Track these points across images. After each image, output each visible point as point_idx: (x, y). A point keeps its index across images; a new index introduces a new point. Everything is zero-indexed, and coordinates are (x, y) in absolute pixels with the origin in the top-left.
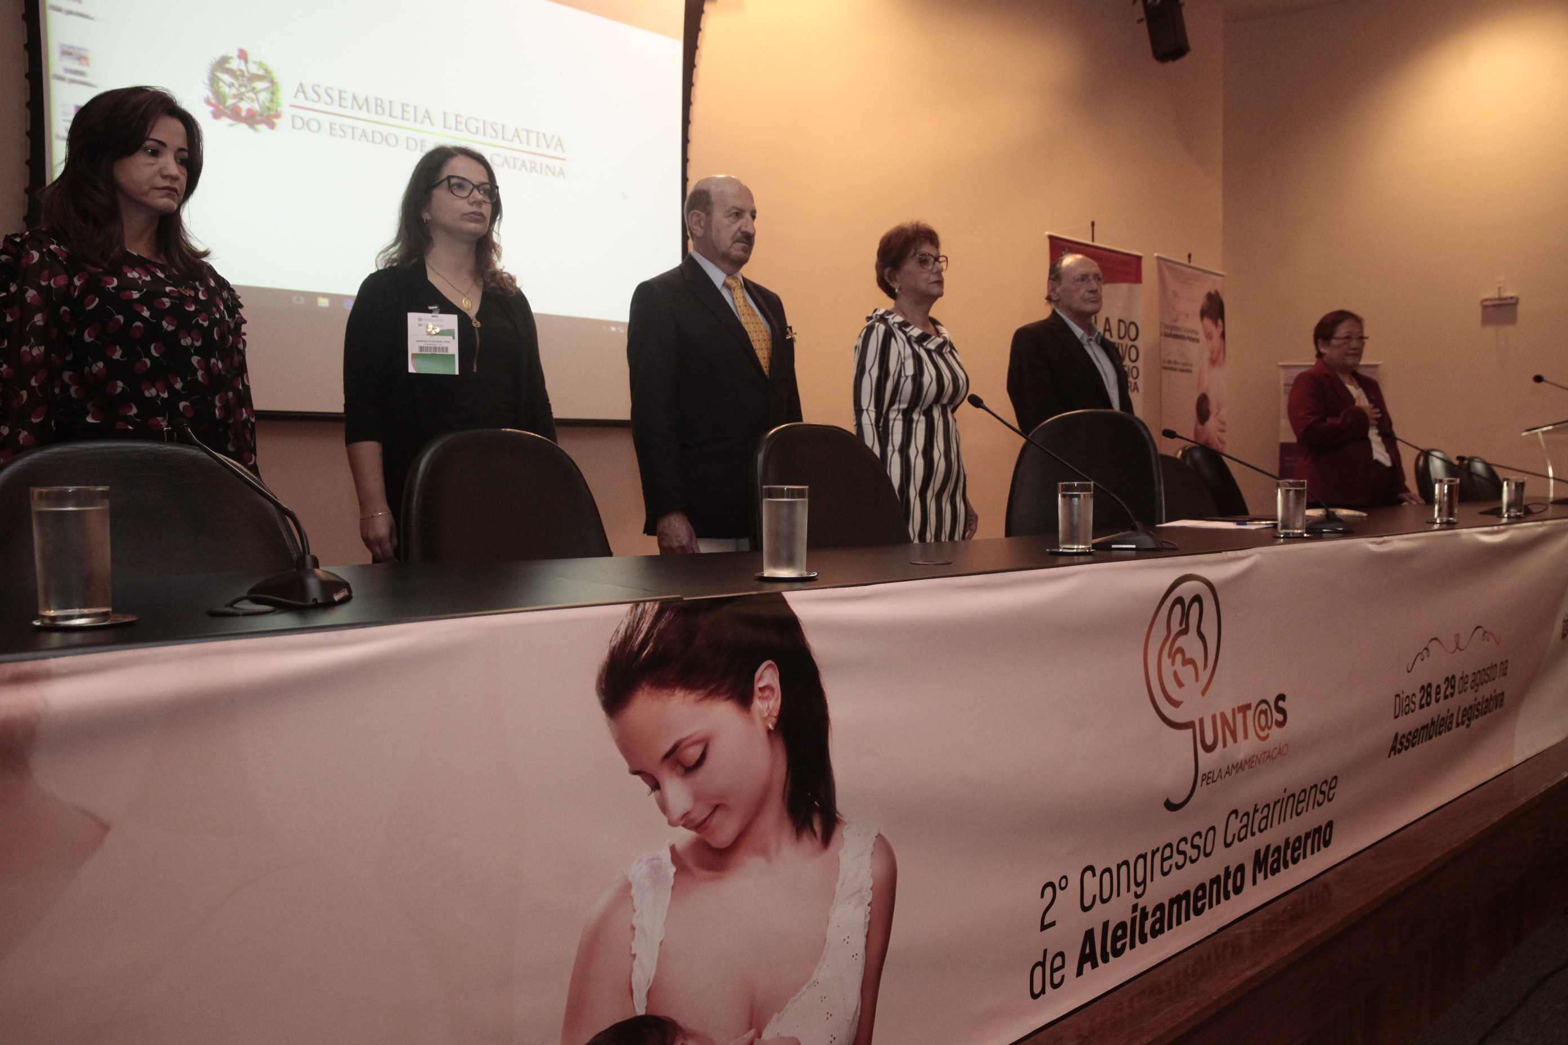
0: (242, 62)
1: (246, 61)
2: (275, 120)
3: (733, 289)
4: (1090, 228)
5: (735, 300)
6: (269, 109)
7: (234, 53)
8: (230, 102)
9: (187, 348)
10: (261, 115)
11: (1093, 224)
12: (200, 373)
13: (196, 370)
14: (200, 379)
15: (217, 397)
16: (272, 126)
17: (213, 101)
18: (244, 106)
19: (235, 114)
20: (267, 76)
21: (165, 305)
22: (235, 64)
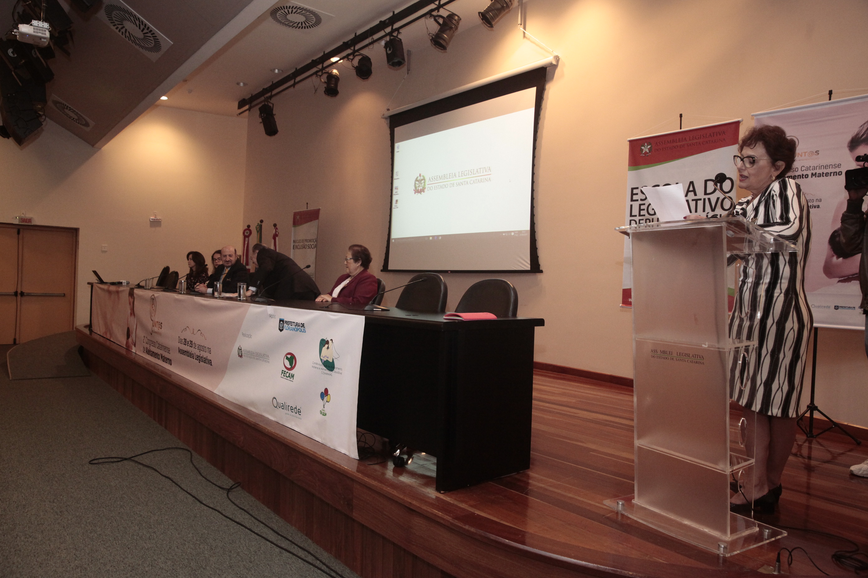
1: (421, 176)
6: (424, 187)
7: (417, 176)
8: (417, 188)
10: (423, 190)
17: (415, 189)
19: (419, 191)
20: (424, 179)
22: (418, 178)
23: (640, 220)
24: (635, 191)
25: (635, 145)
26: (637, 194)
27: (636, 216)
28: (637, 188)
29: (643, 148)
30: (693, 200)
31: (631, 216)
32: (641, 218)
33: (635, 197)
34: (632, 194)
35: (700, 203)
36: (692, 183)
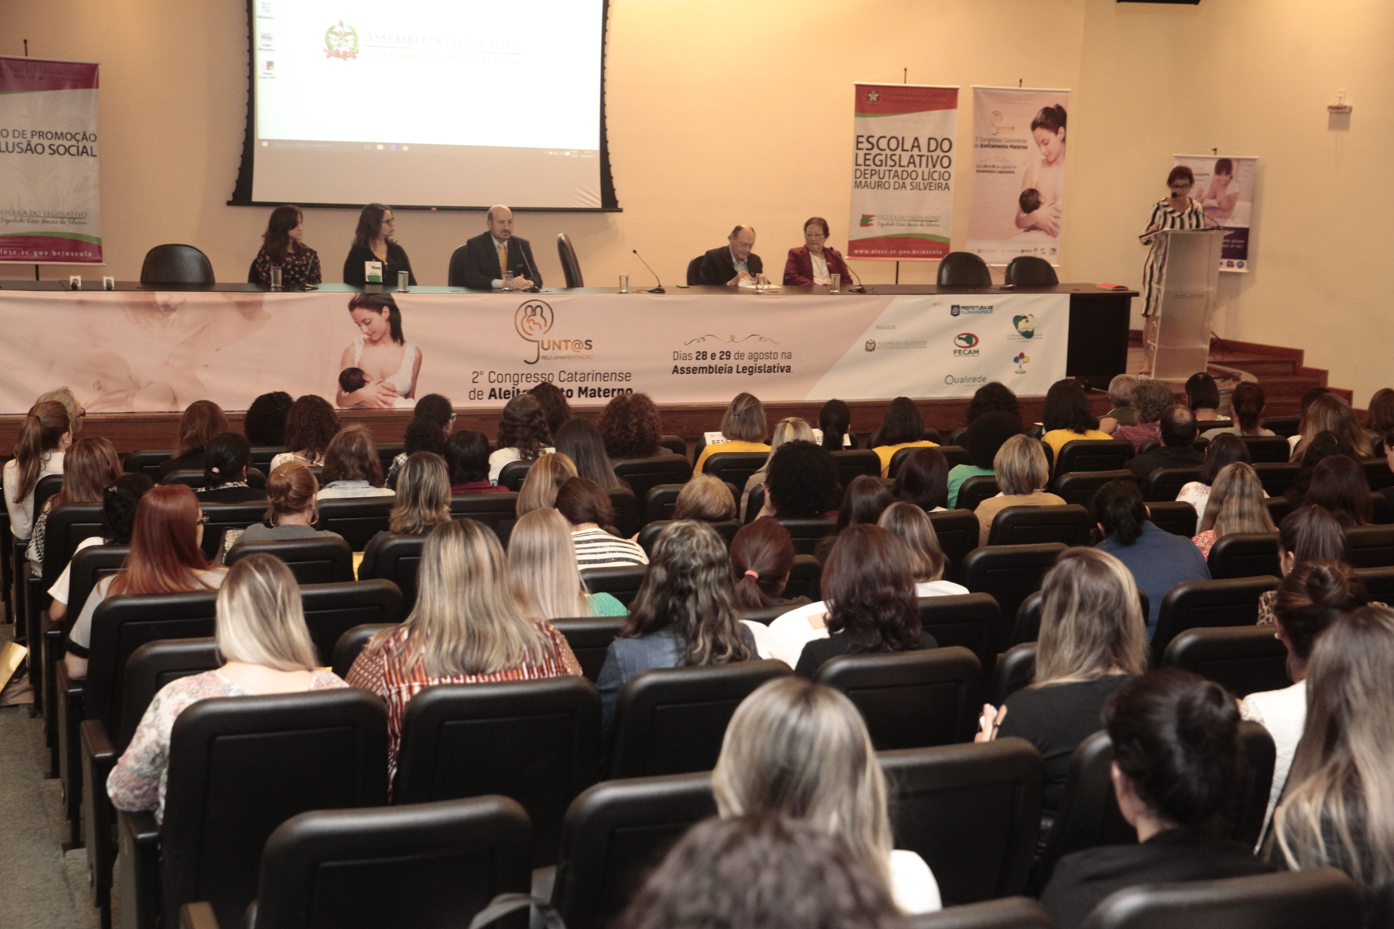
1: (342, 26)
2: (356, 55)
6: (353, 49)
7: (337, 24)
8: (335, 49)
10: (350, 53)
11: (906, 70)
16: (354, 57)
17: (327, 49)
18: (341, 50)
19: (337, 55)
20: (353, 33)
22: (338, 29)
23: (865, 170)
24: (861, 139)
25: (862, 91)
26: (862, 142)
27: (860, 165)
28: (862, 136)
29: (870, 95)
30: (918, 156)
31: (857, 165)
32: (866, 168)
33: (860, 146)
34: (858, 142)
35: (924, 159)
36: (916, 139)
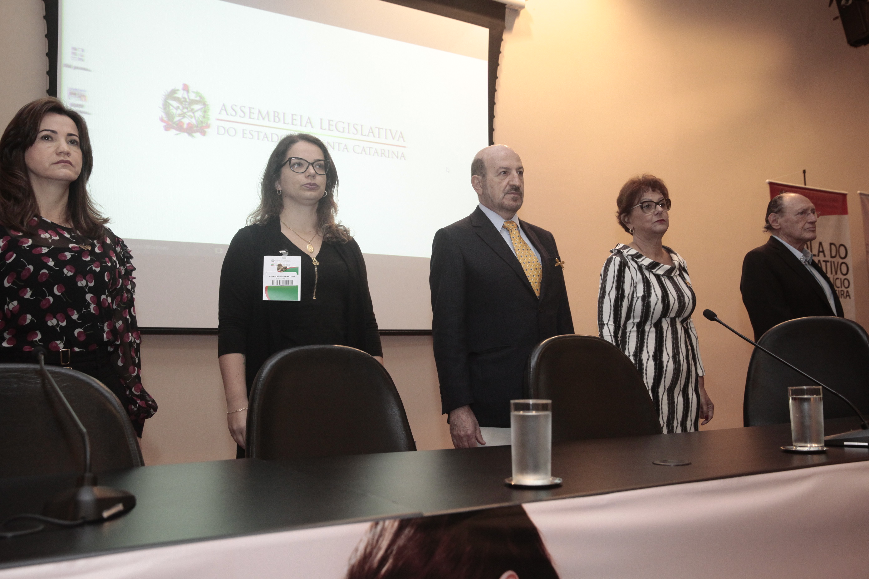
0: (185, 92)
1: (188, 92)
2: (206, 130)
3: (510, 231)
4: (803, 175)
5: (512, 239)
6: (202, 122)
7: (180, 87)
8: (176, 119)
9: (82, 288)
10: (197, 127)
11: (804, 172)
12: (92, 306)
13: (89, 304)
14: (92, 311)
15: (106, 324)
16: (203, 133)
17: (165, 119)
18: (186, 121)
19: (180, 127)
20: (202, 101)
21: (67, 258)
22: (181, 94)
